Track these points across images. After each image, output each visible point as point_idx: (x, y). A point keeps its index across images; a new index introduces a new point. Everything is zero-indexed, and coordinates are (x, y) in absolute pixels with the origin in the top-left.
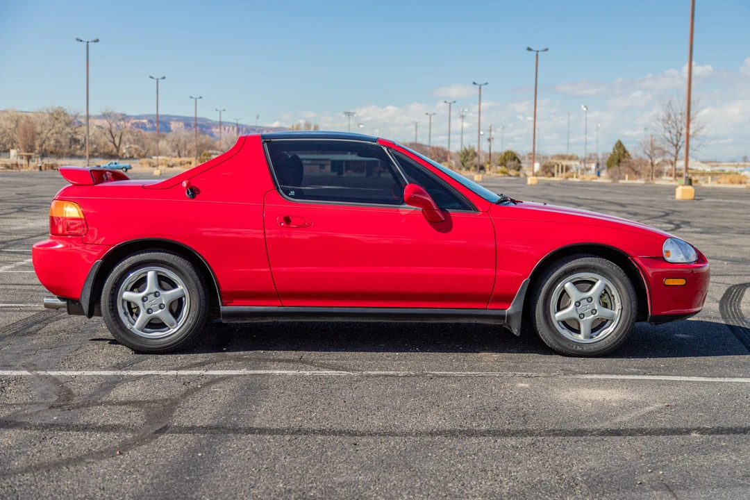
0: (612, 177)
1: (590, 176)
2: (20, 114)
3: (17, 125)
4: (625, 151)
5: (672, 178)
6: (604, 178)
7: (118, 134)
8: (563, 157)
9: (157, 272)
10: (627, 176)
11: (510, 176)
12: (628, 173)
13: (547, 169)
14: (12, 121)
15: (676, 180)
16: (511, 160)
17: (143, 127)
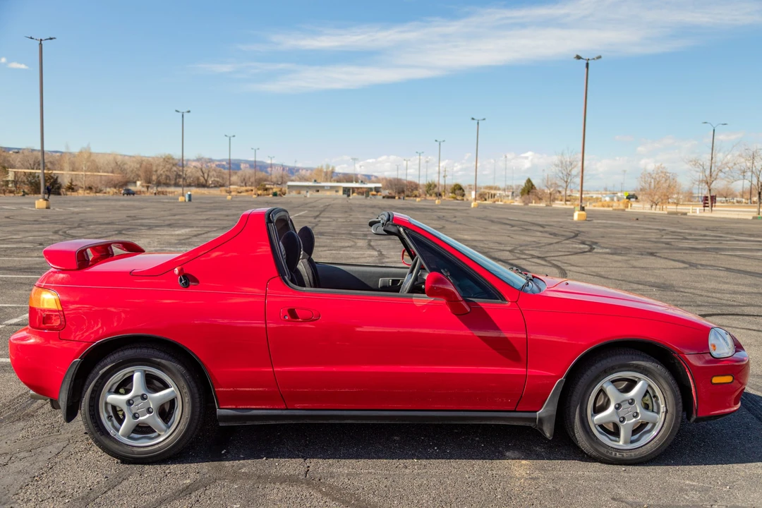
0: (524, 202)
1: (509, 201)
2: (144, 158)
3: (141, 166)
4: (533, 185)
5: (563, 202)
6: (518, 202)
7: (207, 171)
8: (491, 188)
9: (145, 371)
10: (534, 201)
11: (458, 200)
12: (535, 199)
13: (482, 196)
14: (137, 163)
15: (566, 204)
16: (458, 190)
17: (223, 167)
